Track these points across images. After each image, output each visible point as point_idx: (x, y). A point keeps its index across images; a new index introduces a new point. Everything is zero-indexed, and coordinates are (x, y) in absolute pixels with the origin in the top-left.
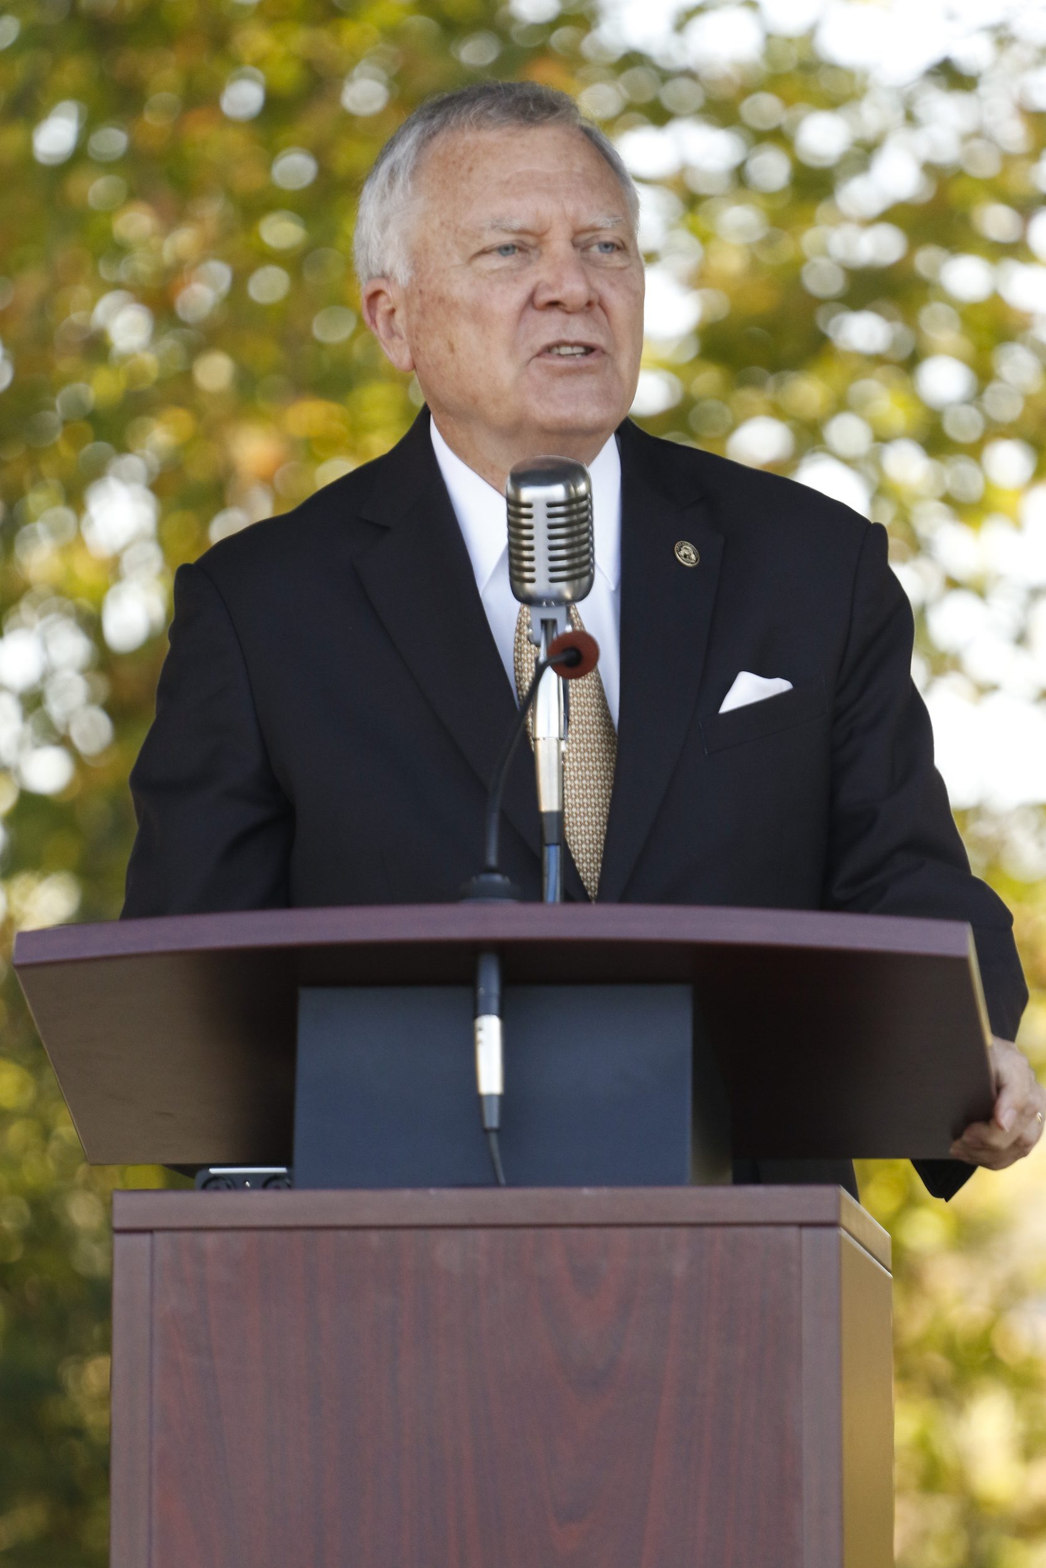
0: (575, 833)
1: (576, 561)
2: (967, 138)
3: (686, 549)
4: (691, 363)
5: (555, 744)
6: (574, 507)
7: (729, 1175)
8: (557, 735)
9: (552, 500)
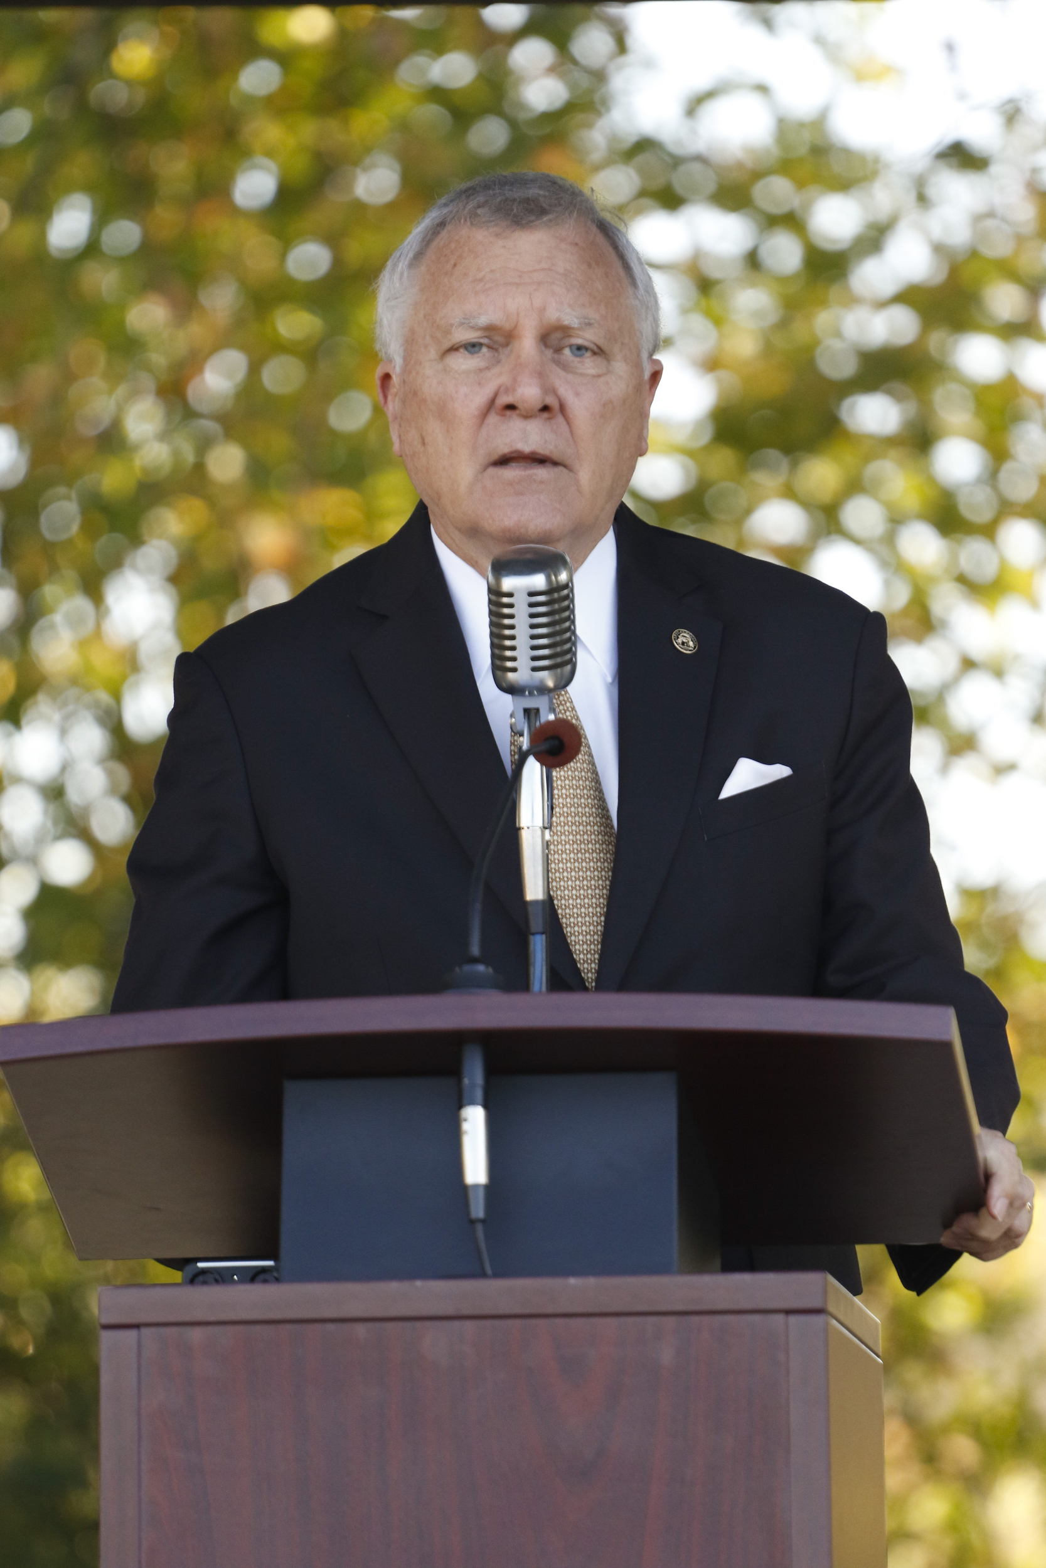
0: (572, 925)
1: (558, 649)
2: (979, 218)
3: (683, 636)
4: (706, 448)
5: (539, 833)
6: (556, 595)
7: (718, 1263)
8: (541, 825)
9: (533, 590)
